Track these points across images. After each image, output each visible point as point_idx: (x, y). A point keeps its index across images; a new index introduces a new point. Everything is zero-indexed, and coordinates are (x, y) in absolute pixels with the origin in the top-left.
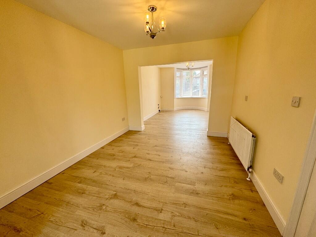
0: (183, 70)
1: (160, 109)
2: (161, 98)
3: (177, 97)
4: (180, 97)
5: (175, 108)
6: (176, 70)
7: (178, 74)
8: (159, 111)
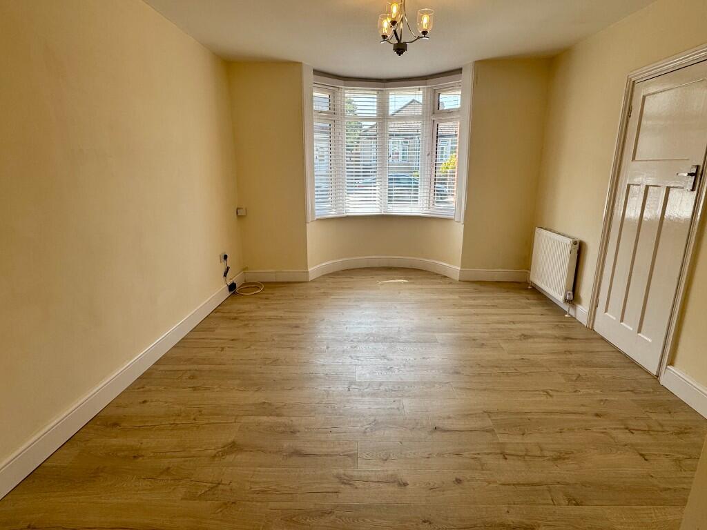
0: (342, 82)
1: (234, 277)
2: (239, 217)
3: (319, 214)
4: (333, 214)
5: (315, 268)
6: (308, 77)
7: (320, 99)
8: (232, 287)
